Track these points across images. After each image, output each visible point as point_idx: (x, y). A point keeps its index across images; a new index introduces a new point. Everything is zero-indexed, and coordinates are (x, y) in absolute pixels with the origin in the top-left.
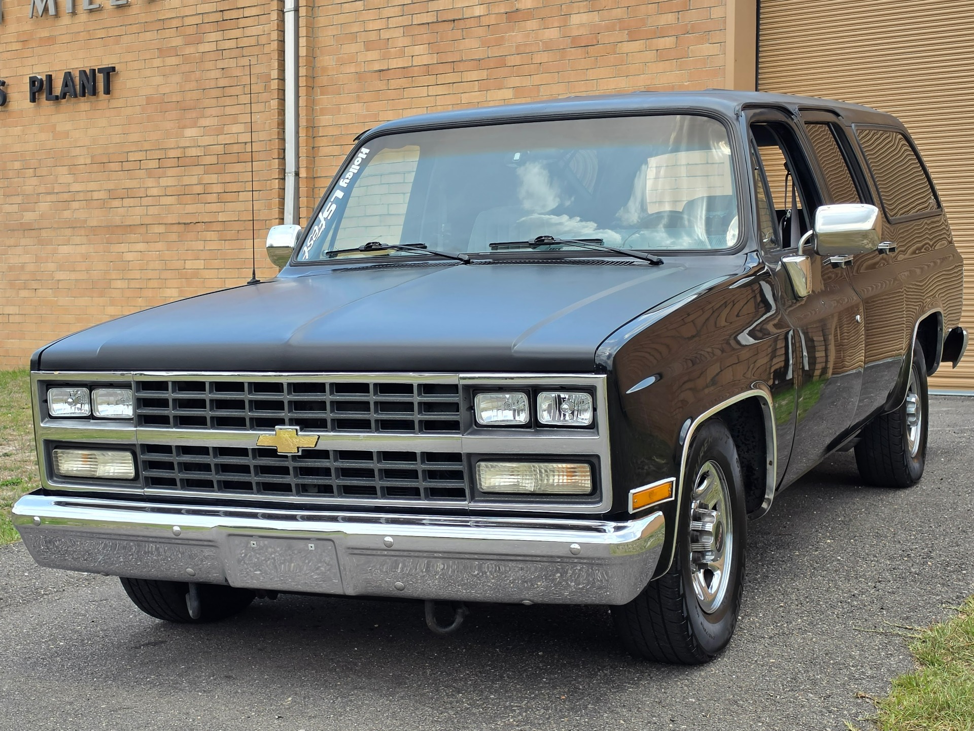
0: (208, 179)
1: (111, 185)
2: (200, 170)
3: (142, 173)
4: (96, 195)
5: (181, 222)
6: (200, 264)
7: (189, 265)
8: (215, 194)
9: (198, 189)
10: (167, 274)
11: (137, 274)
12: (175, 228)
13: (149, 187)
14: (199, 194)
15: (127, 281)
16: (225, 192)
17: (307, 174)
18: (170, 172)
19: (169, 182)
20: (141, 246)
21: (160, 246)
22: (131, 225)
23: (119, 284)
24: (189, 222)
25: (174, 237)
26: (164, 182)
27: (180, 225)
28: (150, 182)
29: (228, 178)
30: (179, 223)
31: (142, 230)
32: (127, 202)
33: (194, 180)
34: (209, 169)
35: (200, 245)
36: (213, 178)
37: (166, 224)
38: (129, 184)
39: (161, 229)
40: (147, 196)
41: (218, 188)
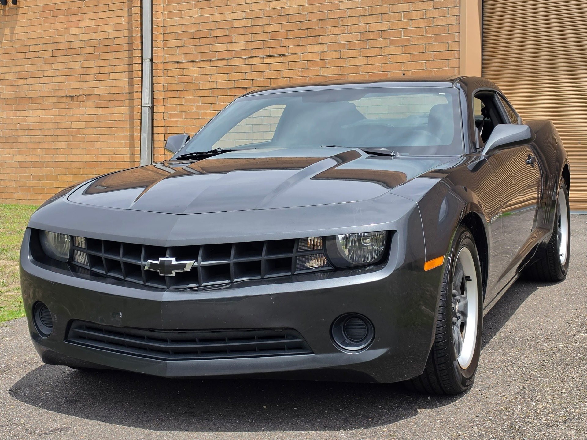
0: (87, 64)
1: (18, 69)
2: (81, 58)
4: (7, 76)
5: (68, 95)
6: (82, 125)
7: (74, 125)
8: (92, 75)
9: (81, 71)
10: (59, 132)
11: (37, 132)
12: (64, 99)
13: (45, 70)
15: (30, 137)
18: (60, 59)
19: (60, 66)
20: (39, 113)
21: (53, 112)
22: (32, 98)
23: (24, 139)
24: (74, 94)
25: (63, 105)
26: (55, 66)
27: (67, 98)
28: (46, 67)
29: (102, 63)
31: (41, 101)
32: (29, 81)
33: (78, 65)
34: (89, 57)
35: (82, 111)
36: (92, 63)
37: (57, 96)
38: (31, 68)
39: (54, 100)
40: (44, 77)
41: (95, 71)
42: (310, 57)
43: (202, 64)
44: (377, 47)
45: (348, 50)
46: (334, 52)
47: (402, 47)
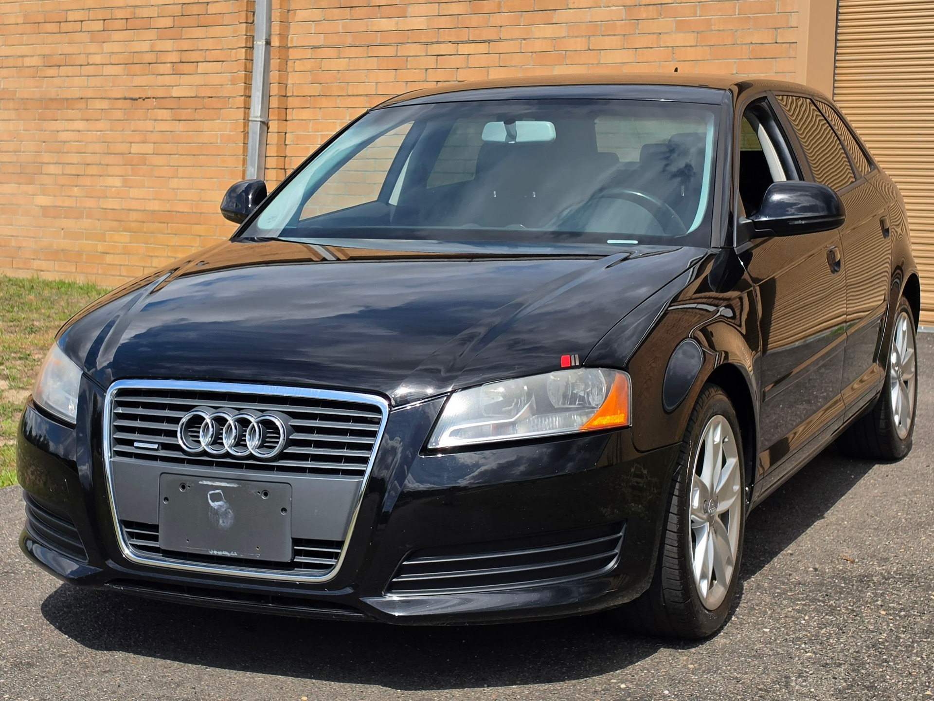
0: (161, 45)
1: (46, 50)
2: (152, 34)
3: (85, 37)
4: (28, 62)
5: (127, 96)
6: (149, 148)
7: (135, 149)
8: (169, 65)
9: (149, 58)
10: (111, 159)
11: (74, 158)
12: (120, 104)
13: (90, 54)
14: (150, 64)
15: (61, 165)
16: (181, 62)
17: (280, 43)
18: (117, 36)
19: (116, 47)
20: (79, 125)
21: (101, 125)
22: (68, 99)
23: (52, 169)
24: (137, 97)
25: (119, 114)
26: (107, 47)
27: (126, 101)
28: (93, 48)
29: (185, 45)
30: (125, 99)
31: (82, 105)
32: (63, 70)
33: (145, 46)
34: (163, 33)
35: (149, 125)
36: (168, 45)
37: (109, 99)
38: (68, 49)
39: (105, 104)
40: (88, 64)
41: (174, 57)
43: (353, 52)
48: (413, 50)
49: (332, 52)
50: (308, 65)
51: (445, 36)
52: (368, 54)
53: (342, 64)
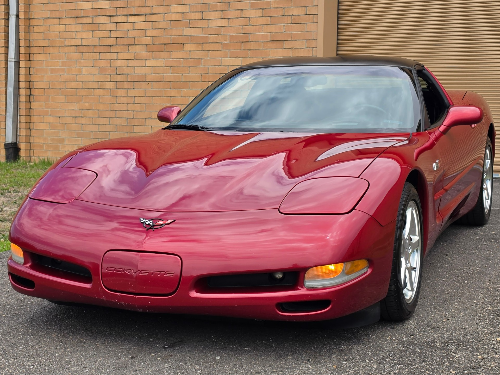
17: (25, 16)
42: (174, 17)
43: (67, 21)
44: (238, 10)
45: (210, 11)
46: (197, 13)
47: (262, 10)
48: (102, 20)
49: (56, 21)
50: (42, 29)
51: (120, 12)
52: (76, 22)
53: (62, 28)
